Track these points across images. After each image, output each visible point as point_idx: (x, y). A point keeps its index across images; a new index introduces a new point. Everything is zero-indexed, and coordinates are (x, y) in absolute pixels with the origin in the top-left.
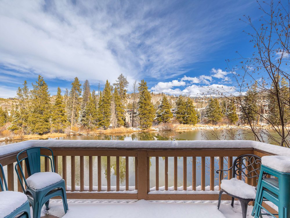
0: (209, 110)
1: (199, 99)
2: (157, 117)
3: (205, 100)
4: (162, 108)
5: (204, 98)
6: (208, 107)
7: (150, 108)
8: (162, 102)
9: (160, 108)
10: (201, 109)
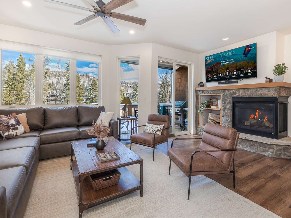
0: (135, 95)
1: (125, 83)
2: (86, 100)
3: (130, 85)
4: (92, 91)
5: (129, 83)
6: (134, 92)
7: (80, 91)
8: (92, 85)
9: (89, 91)
10: (127, 93)
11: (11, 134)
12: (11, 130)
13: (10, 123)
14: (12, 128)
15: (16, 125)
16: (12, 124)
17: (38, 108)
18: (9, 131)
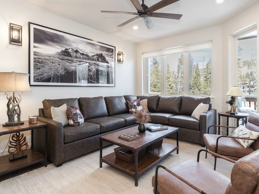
11: (132, 111)
12: (133, 108)
13: (133, 104)
14: (133, 107)
15: (136, 106)
16: (134, 105)
17: (155, 96)
18: (132, 109)
